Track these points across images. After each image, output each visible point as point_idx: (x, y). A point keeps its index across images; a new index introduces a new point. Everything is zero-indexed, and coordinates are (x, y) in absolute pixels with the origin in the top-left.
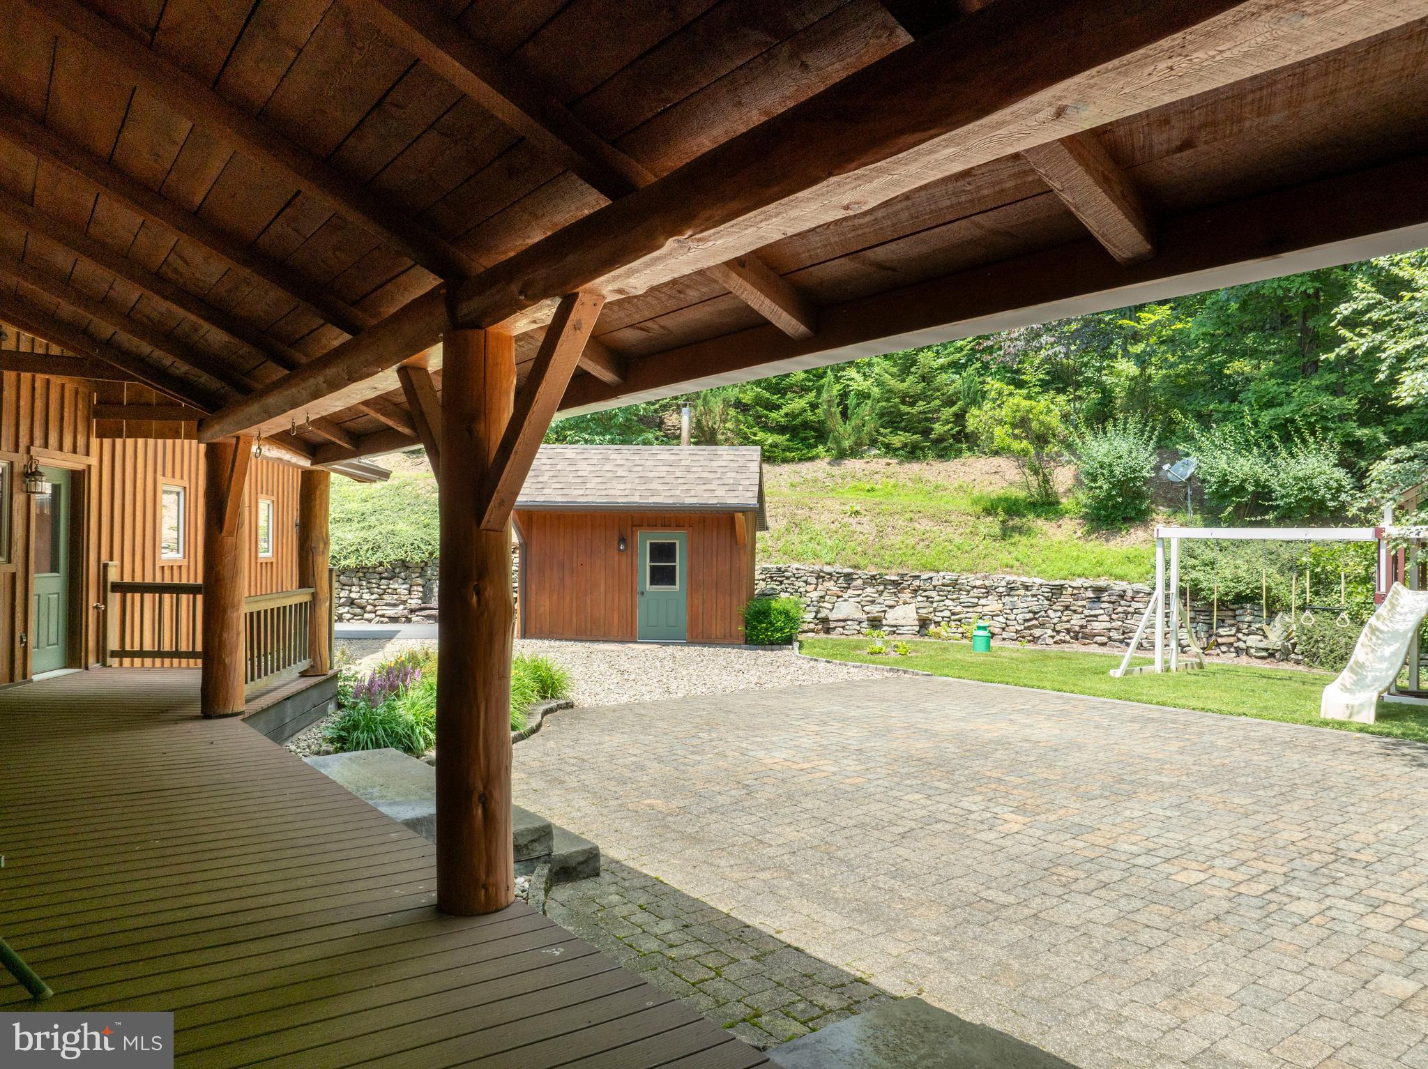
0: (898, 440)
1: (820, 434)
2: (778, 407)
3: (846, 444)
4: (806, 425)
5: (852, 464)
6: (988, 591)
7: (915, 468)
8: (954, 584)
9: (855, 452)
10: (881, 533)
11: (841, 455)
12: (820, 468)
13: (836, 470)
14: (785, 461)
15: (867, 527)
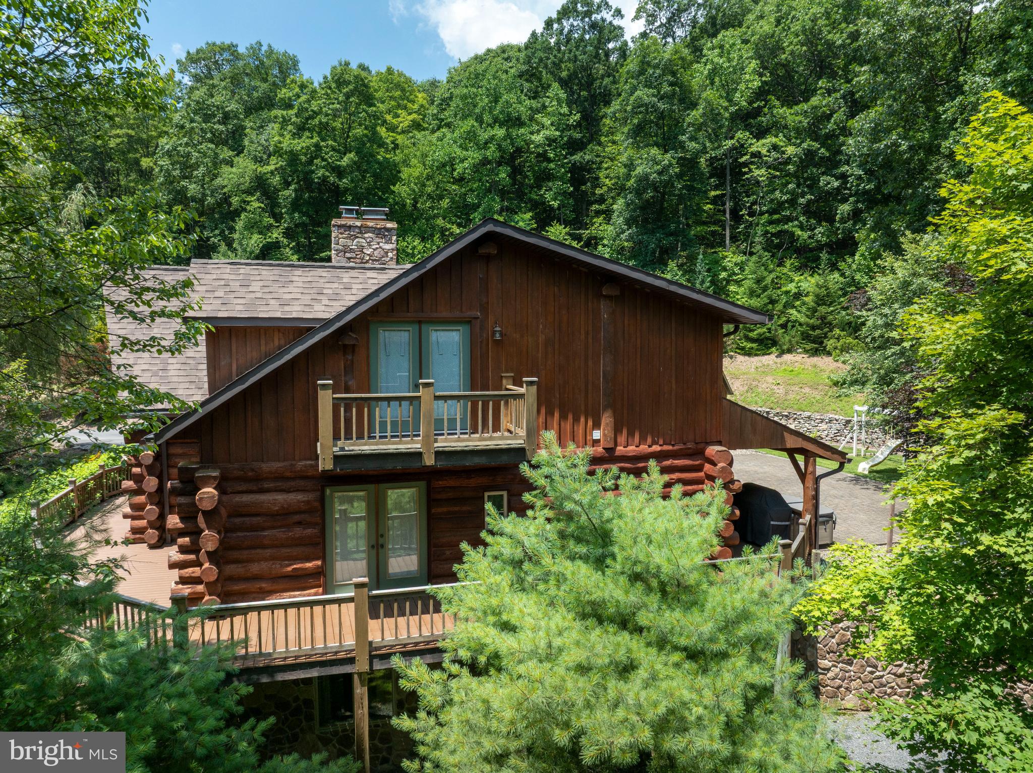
0: (808, 347)
1: (774, 342)
2: (753, 331)
3: (785, 347)
4: (767, 339)
5: (787, 357)
6: (822, 421)
7: (815, 360)
8: (809, 417)
9: (789, 351)
10: (787, 393)
11: (782, 353)
12: (770, 359)
13: (779, 360)
14: (756, 355)
15: (781, 390)
